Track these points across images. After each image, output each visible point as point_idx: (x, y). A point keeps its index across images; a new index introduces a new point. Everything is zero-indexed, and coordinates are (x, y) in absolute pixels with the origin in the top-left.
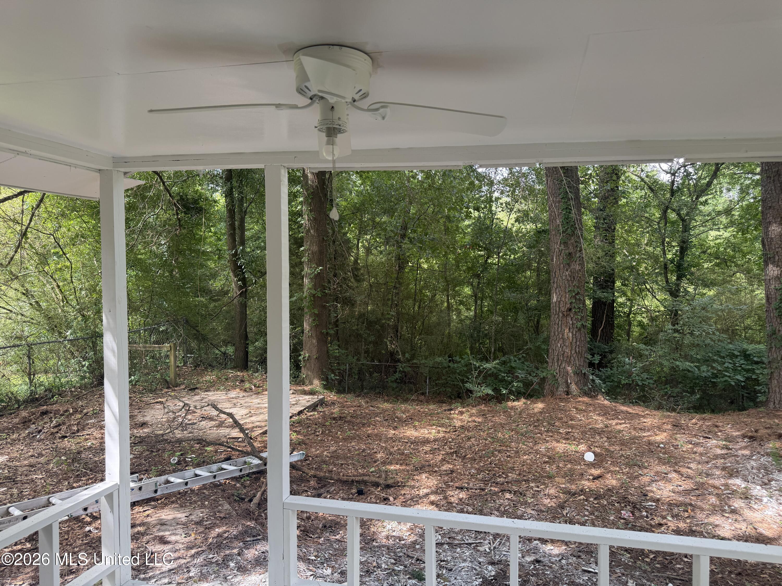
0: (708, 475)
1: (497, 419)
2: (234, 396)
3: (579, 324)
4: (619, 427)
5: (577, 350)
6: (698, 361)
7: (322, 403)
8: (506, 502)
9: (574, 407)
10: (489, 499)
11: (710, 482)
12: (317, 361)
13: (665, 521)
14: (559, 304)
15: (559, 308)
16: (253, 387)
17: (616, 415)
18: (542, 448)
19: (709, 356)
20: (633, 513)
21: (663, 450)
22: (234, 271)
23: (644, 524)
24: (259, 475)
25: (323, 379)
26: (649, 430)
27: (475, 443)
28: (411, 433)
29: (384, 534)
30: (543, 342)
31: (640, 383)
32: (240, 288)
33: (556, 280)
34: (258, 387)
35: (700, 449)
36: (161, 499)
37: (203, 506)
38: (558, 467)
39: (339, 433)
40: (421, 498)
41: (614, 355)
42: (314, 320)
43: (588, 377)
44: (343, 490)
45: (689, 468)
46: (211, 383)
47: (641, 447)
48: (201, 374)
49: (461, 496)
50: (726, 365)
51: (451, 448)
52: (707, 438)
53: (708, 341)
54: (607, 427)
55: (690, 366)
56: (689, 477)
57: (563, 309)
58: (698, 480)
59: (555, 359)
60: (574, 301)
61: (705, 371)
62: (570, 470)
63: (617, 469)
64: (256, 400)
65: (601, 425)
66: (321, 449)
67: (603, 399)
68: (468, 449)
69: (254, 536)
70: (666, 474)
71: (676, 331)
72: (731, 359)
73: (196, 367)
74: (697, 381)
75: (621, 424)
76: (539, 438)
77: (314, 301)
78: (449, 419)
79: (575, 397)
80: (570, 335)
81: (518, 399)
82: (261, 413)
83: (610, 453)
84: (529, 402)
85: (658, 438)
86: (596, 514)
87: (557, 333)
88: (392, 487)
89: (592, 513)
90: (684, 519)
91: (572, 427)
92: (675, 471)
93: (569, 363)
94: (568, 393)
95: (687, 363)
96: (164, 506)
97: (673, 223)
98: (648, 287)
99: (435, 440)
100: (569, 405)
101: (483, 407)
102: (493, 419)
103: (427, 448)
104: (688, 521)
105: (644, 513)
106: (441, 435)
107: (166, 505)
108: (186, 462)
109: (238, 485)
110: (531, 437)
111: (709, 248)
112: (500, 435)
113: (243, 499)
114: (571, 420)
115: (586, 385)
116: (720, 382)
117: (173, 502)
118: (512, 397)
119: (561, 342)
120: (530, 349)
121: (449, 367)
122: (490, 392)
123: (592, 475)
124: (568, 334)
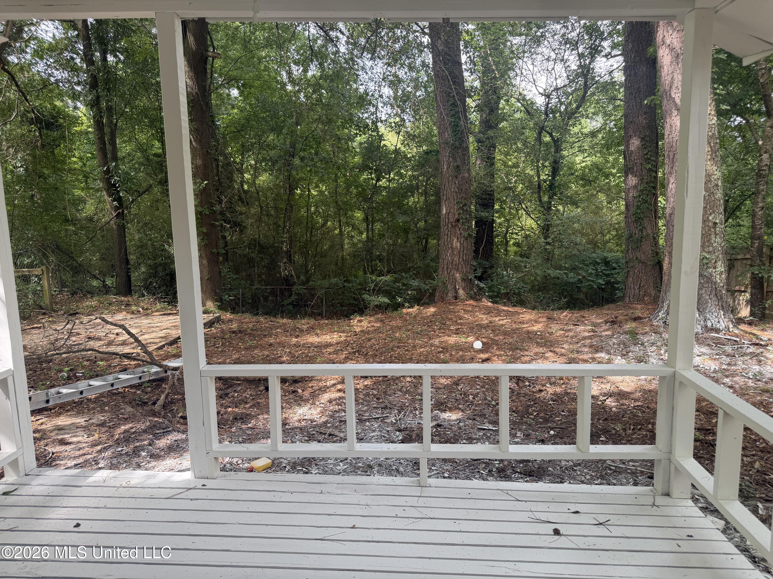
0: (578, 352)
1: (393, 323)
2: (121, 318)
3: (466, 234)
4: (501, 322)
5: (465, 258)
6: (566, 269)
7: (218, 320)
8: (408, 384)
9: (462, 309)
10: (392, 383)
11: (580, 357)
12: (208, 282)
13: (544, 388)
14: (448, 216)
15: (449, 219)
16: (141, 309)
17: (499, 313)
18: (436, 342)
19: (575, 265)
20: (517, 384)
21: (540, 337)
22: (108, 191)
23: (528, 391)
24: (160, 382)
25: (216, 301)
26: (527, 323)
27: (375, 343)
28: (313, 339)
29: (295, 419)
30: (431, 260)
31: (517, 291)
32: (116, 208)
33: (445, 192)
34: (147, 309)
35: (571, 334)
36: (54, 409)
37: (103, 411)
38: (451, 355)
39: (240, 344)
40: (328, 388)
41: (494, 270)
42: (202, 239)
43: (474, 282)
44: (250, 388)
45: (562, 348)
46: (93, 308)
47: (521, 335)
48: (81, 300)
49: (366, 383)
50: (589, 272)
51: (353, 349)
52: (576, 325)
53: (575, 252)
54: (491, 322)
55: (560, 274)
56: (562, 355)
57: (451, 220)
58: (570, 356)
59: (445, 268)
60: (462, 212)
61: (572, 277)
62: (462, 356)
63: (502, 353)
64: (146, 321)
65: (486, 322)
66: (224, 358)
67: (486, 301)
68: (369, 348)
69: (164, 429)
70: (543, 354)
71: (548, 243)
72: (594, 265)
73: (73, 294)
74: (565, 287)
75: (503, 320)
76: (433, 335)
77: (201, 219)
78: (349, 326)
79: (463, 301)
80: (459, 244)
81: (412, 307)
82: (153, 332)
83: (496, 343)
84: (422, 308)
85: (535, 328)
86: (487, 386)
87: (446, 244)
88: (300, 382)
89: (483, 387)
90: (560, 385)
91: (461, 324)
92: (551, 351)
93: (457, 270)
94: (456, 298)
95: (558, 271)
96: (59, 415)
97: (547, 144)
98: (524, 206)
99: (337, 343)
100: (458, 307)
101: (380, 316)
102: (391, 324)
103: (330, 350)
104: (563, 386)
105: (527, 383)
106: (343, 339)
107: (61, 414)
108: (76, 377)
109: (138, 392)
110: (425, 335)
111: (576, 171)
112: (397, 335)
113: (147, 403)
114: (460, 319)
115: (472, 289)
116: (584, 287)
117: (68, 411)
118: (407, 305)
119: (450, 251)
120: (420, 267)
121: (344, 287)
122: (386, 300)
123: (481, 359)
124: (456, 244)
